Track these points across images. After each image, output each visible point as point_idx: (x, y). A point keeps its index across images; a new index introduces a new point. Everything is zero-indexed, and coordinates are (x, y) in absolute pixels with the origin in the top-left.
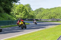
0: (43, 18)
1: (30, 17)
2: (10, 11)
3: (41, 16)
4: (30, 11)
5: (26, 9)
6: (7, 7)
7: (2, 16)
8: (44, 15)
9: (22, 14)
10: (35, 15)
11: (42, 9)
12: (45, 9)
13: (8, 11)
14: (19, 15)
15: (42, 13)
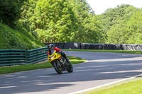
0: (130, 40)
1: (86, 35)
2: (15, 14)
3: (125, 33)
4: (84, 17)
5: (70, 10)
8: (136, 28)
9: (56, 26)
10: (104, 28)
11: (127, 10)
12: (138, 10)
14: (47, 31)
15: (129, 23)
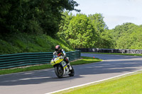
1: (102, 44)
3: (128, 42)
6: (49, 21)
7: (36, 43)
12: (137, 26)
13: (52, 30)
